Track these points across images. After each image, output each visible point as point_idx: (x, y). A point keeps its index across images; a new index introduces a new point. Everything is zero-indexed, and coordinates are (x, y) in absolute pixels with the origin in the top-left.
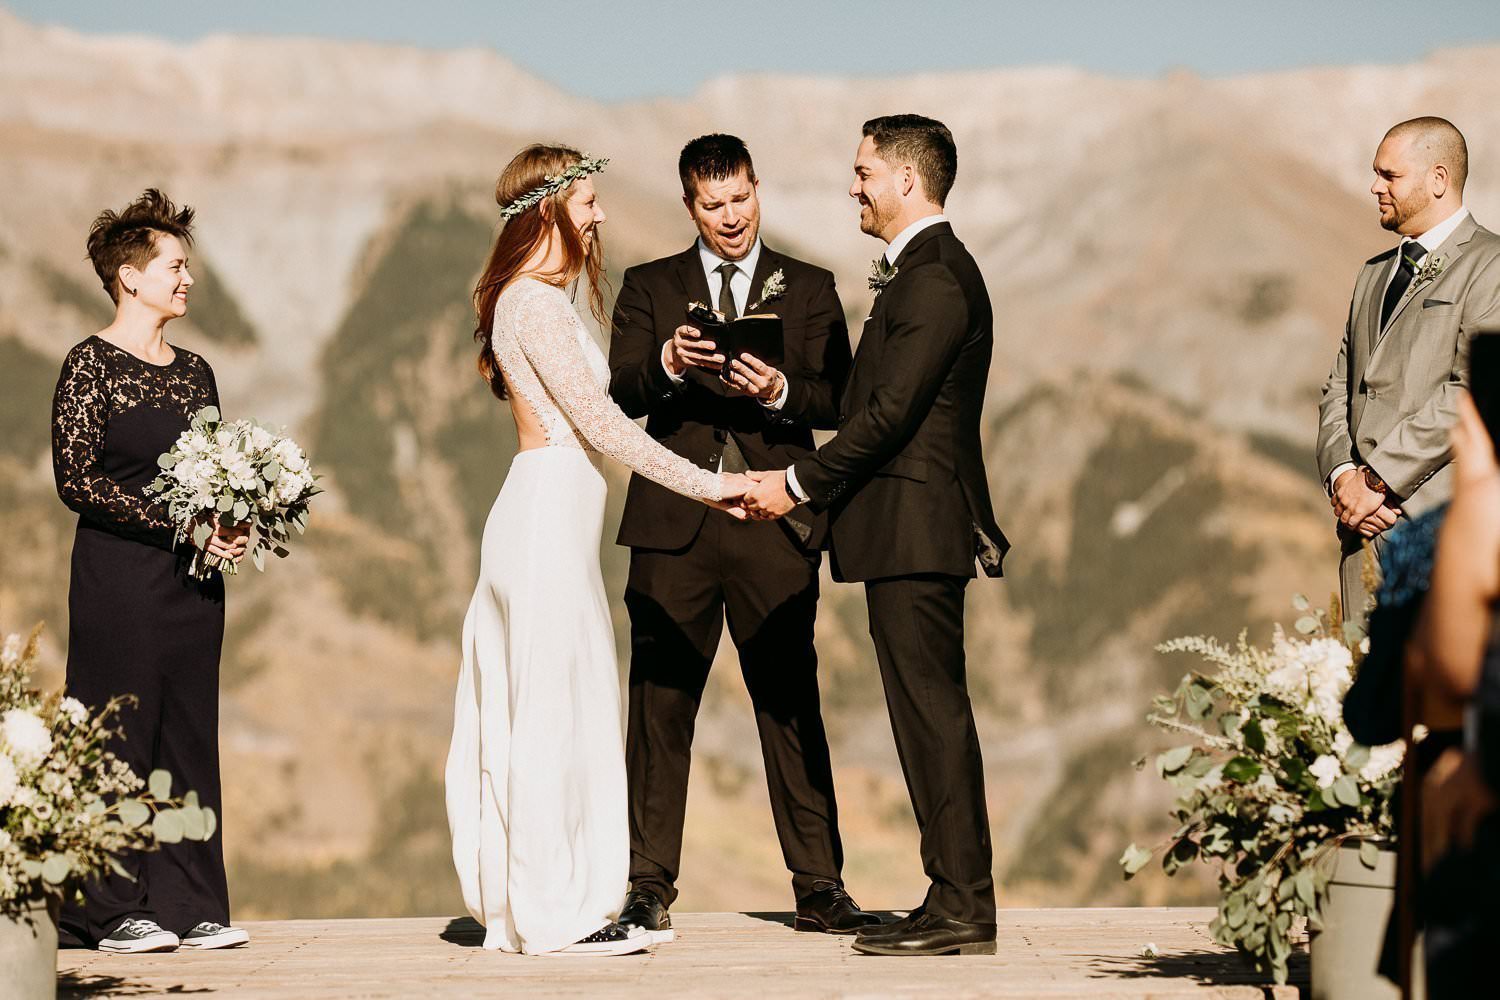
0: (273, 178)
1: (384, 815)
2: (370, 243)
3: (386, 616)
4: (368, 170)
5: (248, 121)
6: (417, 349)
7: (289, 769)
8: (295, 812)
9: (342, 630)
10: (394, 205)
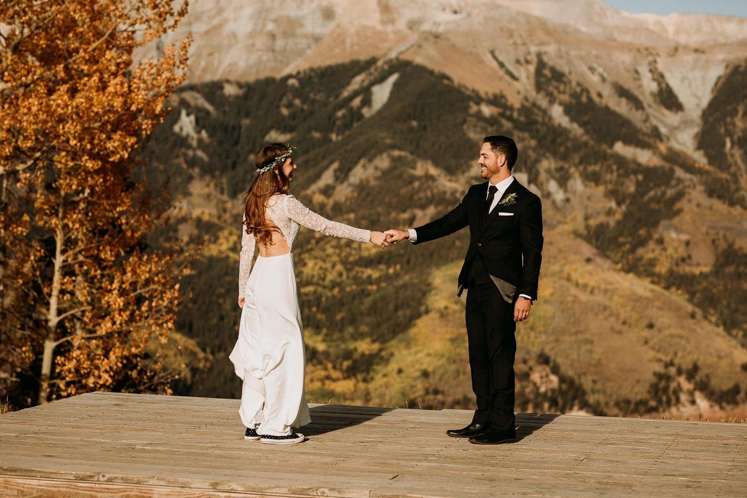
0: (690, 58)
1: (717, 260)
2: (719, 78)
3: (720, 197)
4: (720, 56)
5: (683, 39)
6: (734, 113)
7: (688, 243)
8: (689, 257)
9: (706, 201)
10: (727, 67)
